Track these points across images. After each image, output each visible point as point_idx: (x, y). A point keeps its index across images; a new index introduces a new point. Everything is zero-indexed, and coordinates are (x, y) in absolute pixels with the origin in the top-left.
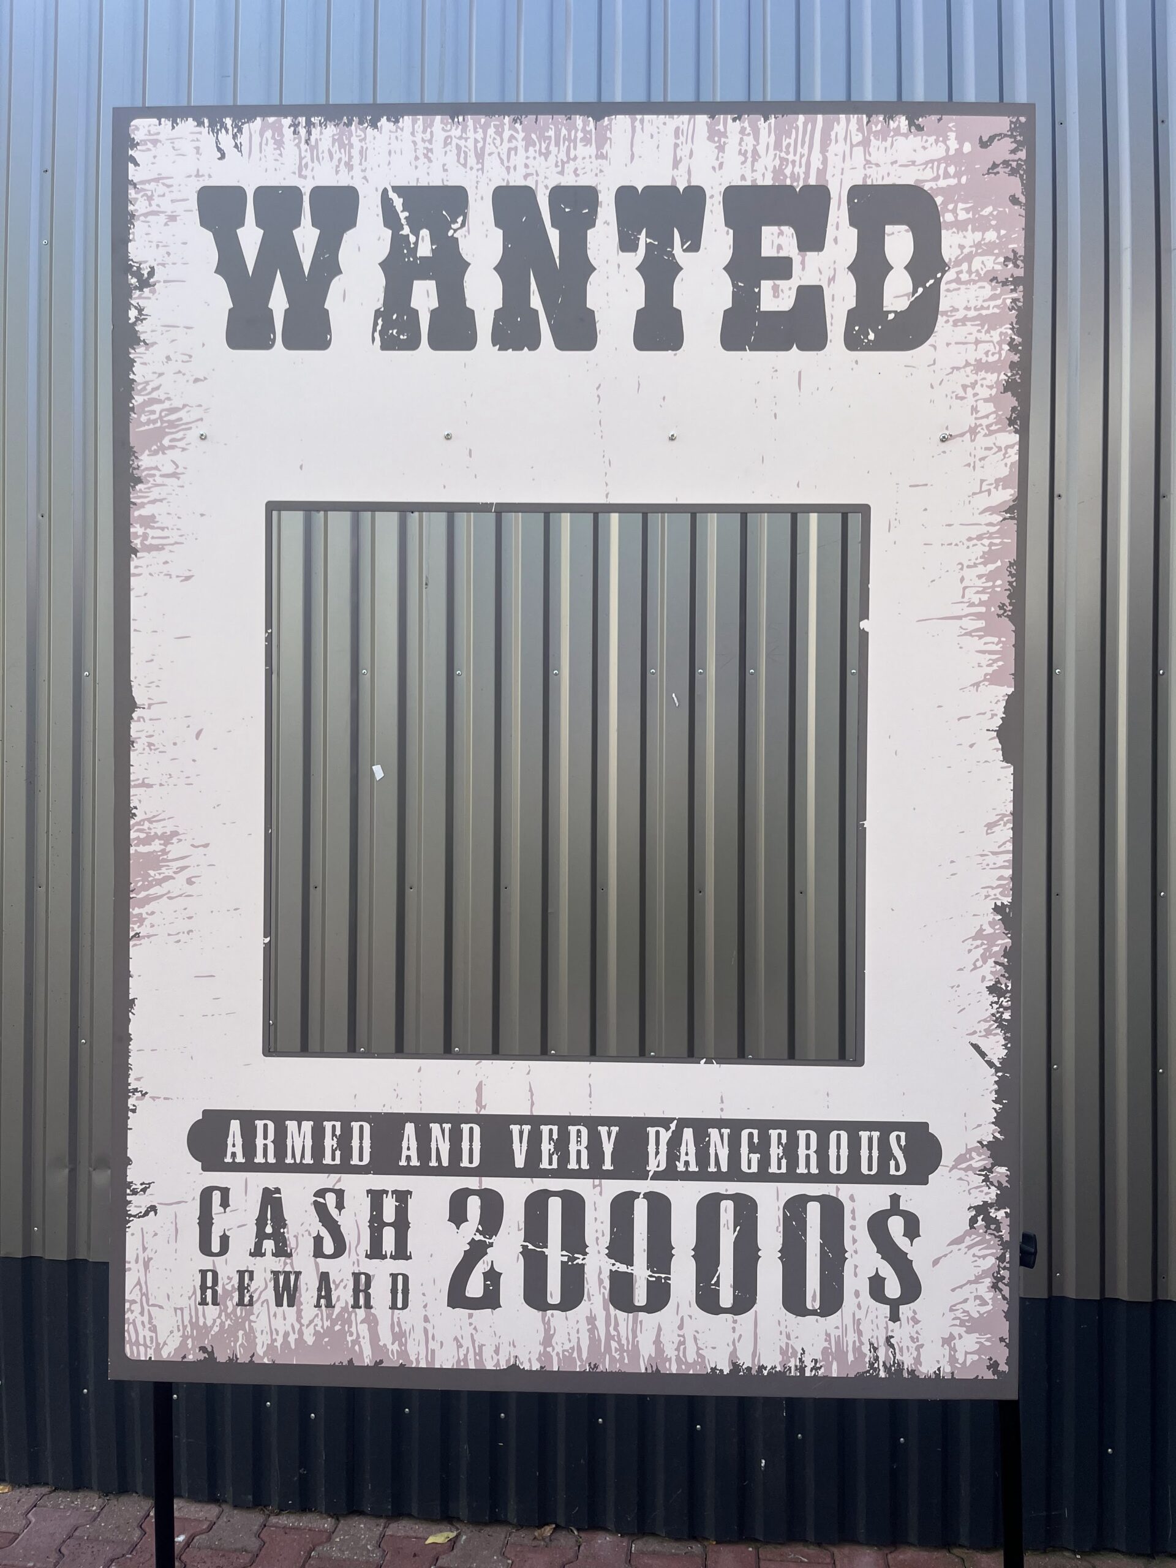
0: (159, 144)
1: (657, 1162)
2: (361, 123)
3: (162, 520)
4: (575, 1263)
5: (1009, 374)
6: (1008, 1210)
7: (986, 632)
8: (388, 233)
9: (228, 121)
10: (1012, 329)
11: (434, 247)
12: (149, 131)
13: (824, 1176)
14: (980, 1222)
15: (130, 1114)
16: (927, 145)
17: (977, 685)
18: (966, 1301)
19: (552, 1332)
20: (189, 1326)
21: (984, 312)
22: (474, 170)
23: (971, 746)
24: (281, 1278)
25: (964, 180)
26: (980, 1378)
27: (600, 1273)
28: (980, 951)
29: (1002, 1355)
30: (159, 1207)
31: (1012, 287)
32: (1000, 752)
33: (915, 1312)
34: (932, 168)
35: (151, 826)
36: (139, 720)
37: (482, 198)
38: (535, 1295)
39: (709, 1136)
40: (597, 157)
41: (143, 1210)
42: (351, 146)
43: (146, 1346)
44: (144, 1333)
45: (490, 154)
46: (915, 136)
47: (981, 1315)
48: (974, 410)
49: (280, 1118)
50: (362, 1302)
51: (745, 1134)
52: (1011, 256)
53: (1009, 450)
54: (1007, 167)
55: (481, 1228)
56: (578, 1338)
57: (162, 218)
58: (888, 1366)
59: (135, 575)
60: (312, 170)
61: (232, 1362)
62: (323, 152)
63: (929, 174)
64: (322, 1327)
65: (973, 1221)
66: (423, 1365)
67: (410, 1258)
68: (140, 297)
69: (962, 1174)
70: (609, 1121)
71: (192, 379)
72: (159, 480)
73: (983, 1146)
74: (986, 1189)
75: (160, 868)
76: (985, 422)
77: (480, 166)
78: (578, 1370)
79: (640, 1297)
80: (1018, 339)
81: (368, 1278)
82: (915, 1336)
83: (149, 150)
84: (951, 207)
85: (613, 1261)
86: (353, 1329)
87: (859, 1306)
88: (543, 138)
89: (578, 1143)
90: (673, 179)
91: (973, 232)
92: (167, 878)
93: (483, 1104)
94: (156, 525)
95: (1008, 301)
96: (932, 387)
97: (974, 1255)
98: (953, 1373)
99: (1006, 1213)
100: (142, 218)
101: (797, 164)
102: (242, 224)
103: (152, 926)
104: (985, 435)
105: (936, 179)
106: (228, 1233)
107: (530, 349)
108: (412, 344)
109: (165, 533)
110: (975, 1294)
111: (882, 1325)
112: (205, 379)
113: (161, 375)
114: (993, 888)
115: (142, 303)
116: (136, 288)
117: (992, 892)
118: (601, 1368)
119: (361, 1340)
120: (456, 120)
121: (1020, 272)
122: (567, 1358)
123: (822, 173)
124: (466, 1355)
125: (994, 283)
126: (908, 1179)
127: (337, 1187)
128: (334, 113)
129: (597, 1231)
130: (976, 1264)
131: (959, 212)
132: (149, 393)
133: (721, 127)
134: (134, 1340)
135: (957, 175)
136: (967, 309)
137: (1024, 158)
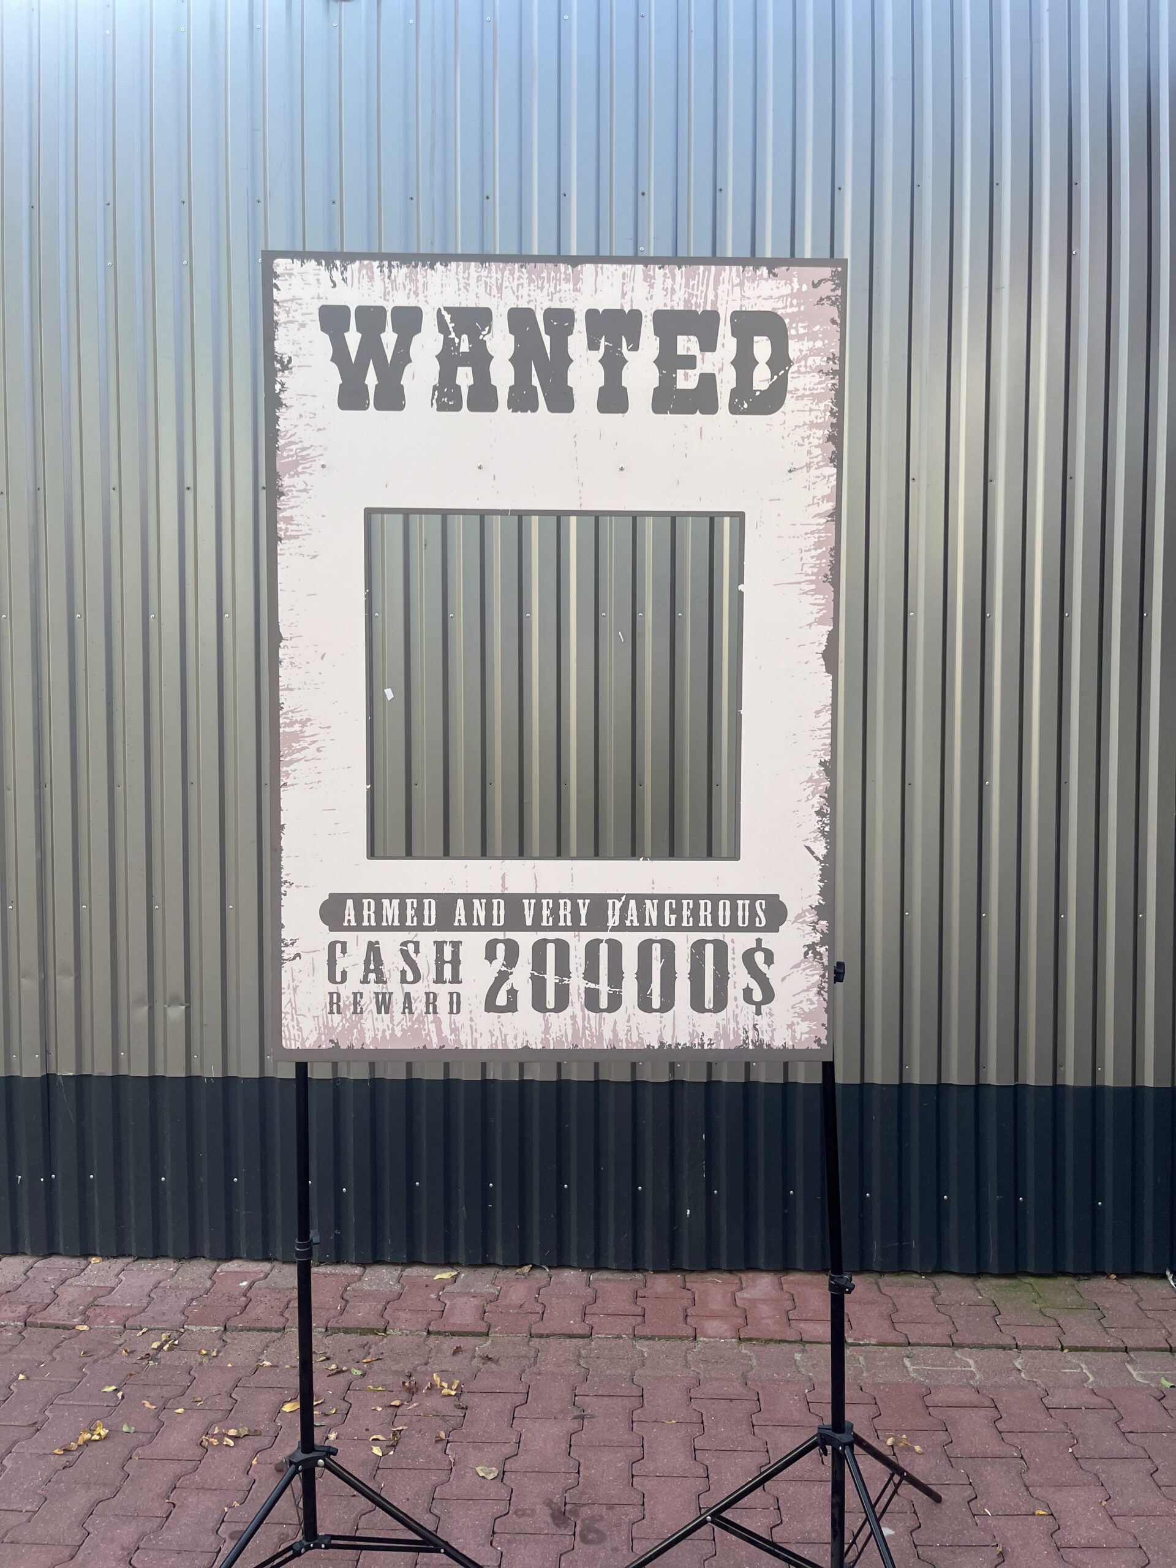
0: (293, 277)
1: (613, 921)
2: (423, 266)
3: (297, 520)
4: (563, 983)
5: (830, 431)
6: (827, 947)
7: (816, 591)
8: (442, 336)
9: (338, 263)
10: (832, 402)
11: (471, 346)
12: (286, 268)
13: (716, 928)
14: (810, 955)
15: (282, 896)
16: (779, 286)
17: (810, 625)
18: (801, 1002)
19: (549, 1026)
20: (322, 1027)
21: (815, 392)
22: (496, 298)
23: (806, 663)
24: (380, 997)
25: (802, 308)
26: (810, 1048)
27: (579, 989)
28: (811, 789)
29: (822, 1034)
30: (302, 954)
31: (832, 376)
32: (824, 667)
33: (770, 1009)
34: (783, 301)
36: (284, 648)
37: (501, 315)
38: (539, 1004)
39: (645, 904)
40: (574, 290)
41: (292, 956)
42: (417, 281)
43: (295, 1039)
44: (294, 1032)
45: (506, 288)
46: (772, 280)
47: (811, 1010)
48: (809, 452)
49: (378, 898)
50: (431, 1010)
51: (667, 903)
52: (831, 357)
53: (831, 478)
54: (828, 301)
55: (505, 963)
56: (566, 1029)
57: (296, 325)
58: (754, 1042)
59: (280, 554)
60: (392, 296)
61: (350, 1048)
62: (399, 284)
64: (406, 1026)
65: (806, 954)
66: (470, 1047)
68: (282, 376)
69: (799, 925)
70: (584, 896)
71: (316, 429)
72: (295, 494)
73: (812, 908)
74: (814, 934)
75: (299, 742)
76: (815, 460)
78: (566, 1048)
79: (604, 1003)
80: (835, 409)
81: (435, 995)
82: (771, 1023)
83: (286, 280)
84: (794, 325)
85: (587, 982)
86: (426, 1027)
87: (737, 1006)
88: (539, 277)
89: (565, 911)
90: (622, 305)
91: (808, 341)
92: (304, 748)
93: (506, 887)
94: (294, 522)
95: (830, 385)
96: (783, 438)
97: (807, 975)
98: (793, 1046)
100: (283, 325)
101: (699, 297)
102: (348, 330)
103: (295, 778)
104: (816, 468)
105: (785, 307)
106: (346, 970)
107: (532, 412)
108: (457, 407)
109: (300, 528)
110: (807, 998)
111: (751, 1018)
112: (324, 429)
113: (296, 426)
114: (819, 751)
115: (284, 380)
116: (280, 370)
117: (818, 753)
118: (580, 1047)
119: (431, 1033)
120: (484, 265)
121: (837, 367)
122: (559, 1041)
123: (714, 303)
124: (496, 1041)
125: (821, 374)
126: (767, 929)
127: (414, 940)
128: (407, 259)
129: (576, 964)
130: (807, 980)
131: (799, 328)
132: (290, 437)
133: (651, 273)
134: (287, 1036)
135: (798, 305)
136: (805, 389)
137: (840, 294)
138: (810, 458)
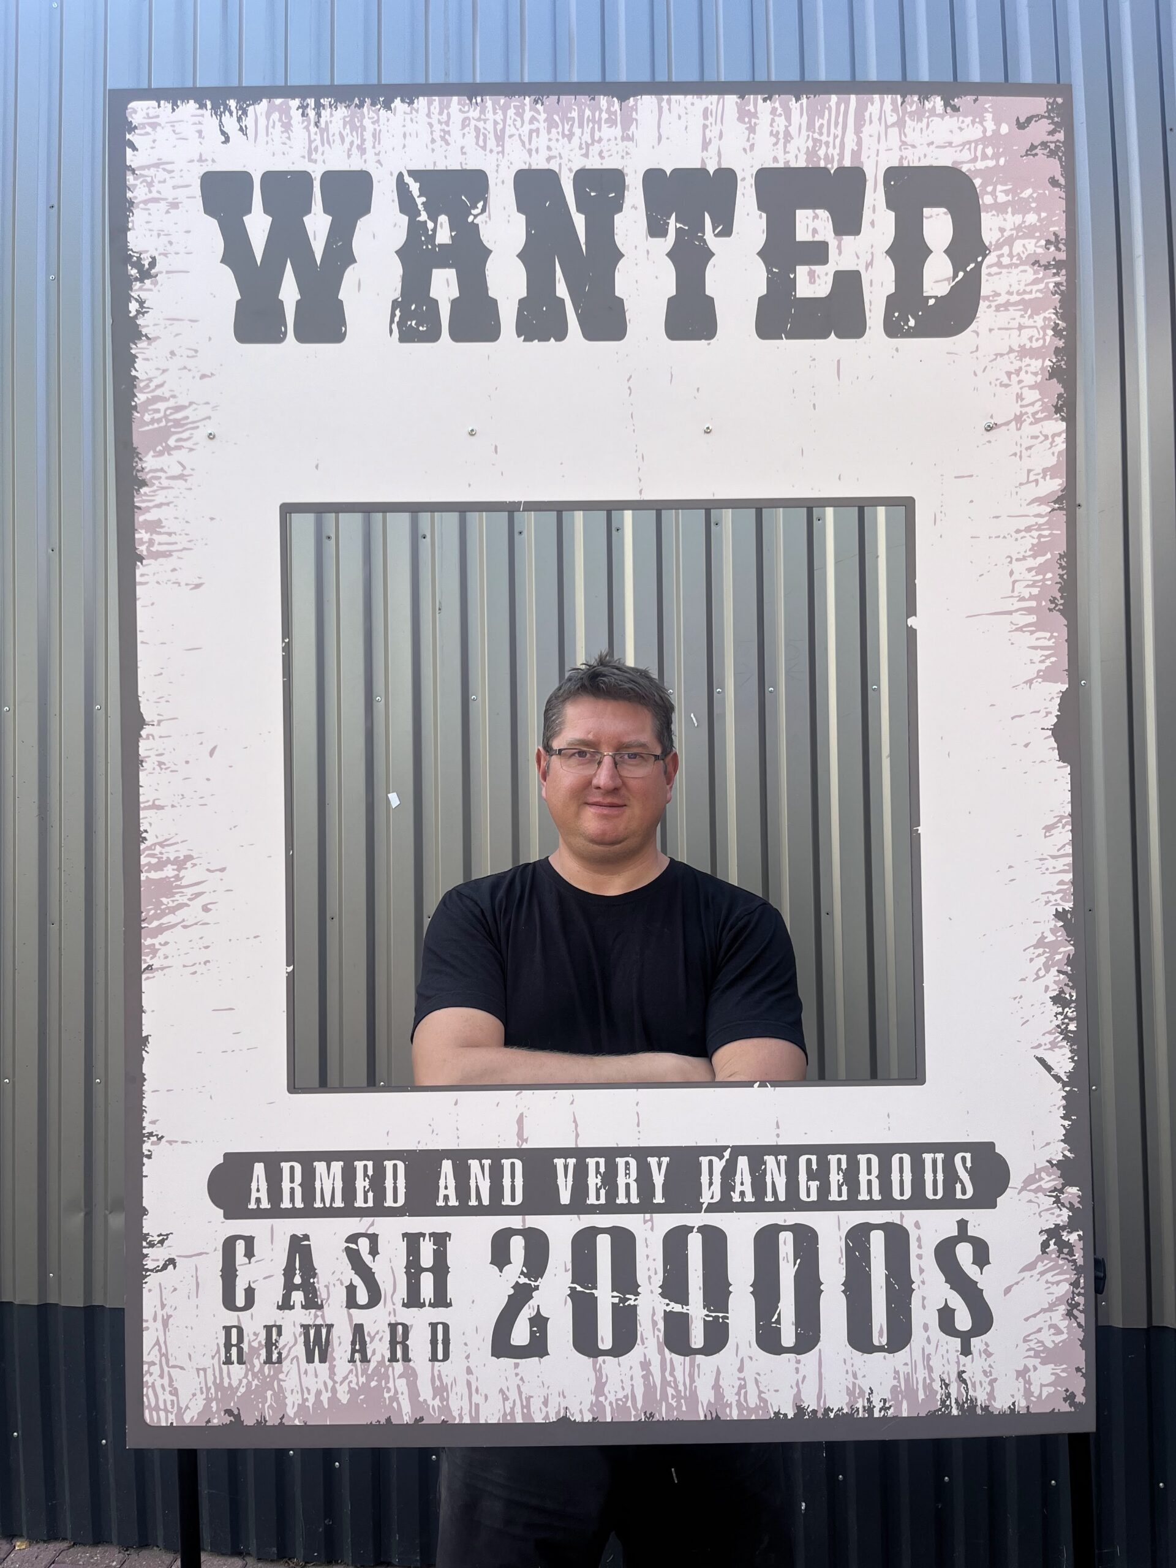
0: (159, 128)
1: (710, 1193)
2: (373, 104)
3: (169, 525)
4: (626, 1304)
5: (1054, 360)
6: (1081, 1233)
7: (1038, 626)
8: (404, 220)
9: (232, 103)
10: (1056, 314)
11: (453, 234)
12: (148, 114)
13: (887, 1203)
14: (1052, 1247)
15: (145, 1160)
16: (964, 126)
17: (1030, 682)
18: (1039, 1330)
19: (604, 1380)
20: (213, 1388)
21: (1027, 297)
22: (495, 153)
23: (1026, 745)
24: (312, 1332)
25: (1002, 161)
26: (1056, 1411)
27: (654, 1314)
28: (1043, 959)
29: (1079, 1386)
30: (177, 1260)
31: (1055, 271)
32: (1056, 752)
33: (987, 1344)
34: (969, 149)
35: (164, 851)
36: (148, 738)
37: (503, 182)
38: (585, 1341)
39: (765, 1163)
40: (623, 139)
41: (161, 1264)
42: (364, 128)
43: (165, 1409)
44: (165, 1397)
45: (511, 136)
46: (951, 117)
47: (1056, 1345)
48: (1019, 397)
49: (307, 1159)
50: (399, 1355)
51: (803, 1160)
52: (1053, 239)
53: (1056, 439)
54: (1046, 149)
55: (525, 1271)
56: (632, 1385)
57: (163, 205)
58: (961, 1402)
59: (141, 584)
60: (323, 154)
61: (261, 1425)
62: (334, 135)
63: (966, 155)
64: (357, 1384)
65: (1045, 1245)
66: (467, 1420)
67: (450, 1305)
68: (140, 289)
69: (1032, 1196)
70: (659, 1152)
71: (199, 374)
72: (165, 482)
73: (1052, 1165)
74: (1057, 1211)
75: (173, 895)
76: (1031, 410)
77: (500, 149)
78: (633, 1420)
79: (697, 1339)
80: (1062, 325)
81: (406, 1328)
82: (988, 1369)
83: (148, 134)
84: (990, 189)
85: (667, 1301)
86: (391, 1385)
87: (928, 1340)
88: (565, 119)
89: (627, 1176)
90: (703, 160)
91: (1013, 215)
92: (181, 906)
93: (525, 1137)
94: (162, 530)
95: (1051, 286)
96: (975, 374)
97: (1047, 1282)
98: (1028, 1407)
99: (1079, 1235)
101: (831, 145)
102: (249, 211)
103: (166, 957)
104: (1031, 424)
105: (974, 160)
106: (253, 1285)
107: (557, 340)
108: (433, 336)
109: (173, 539)
110: (1049, 1323)
111: (953, 1359)
112: (213, 374)
113: (164, 371)
114: (1053, 893)
115: (144, 295)
116: (136, 279)
117: (1052, 898)
118: (657, 1417)
119: (399, 1396)
120: (474, 101)
121: (1062, 256)
122: (621, 1408)
123: (856, 154)
124: (512, 1409)
125: (1036, 267)
126: (976, 1204)
127: (370, 1232)
128: (344, 94)
129: (649, 1269)
130: (1048, 1291)
131: (998, 194)
132: (153, 391)
133: (751, 108)
134: (153, 1404)
135: (996, 156)
136: (1010, 293)
137: (1062, 139)
138: (1022, 406)
